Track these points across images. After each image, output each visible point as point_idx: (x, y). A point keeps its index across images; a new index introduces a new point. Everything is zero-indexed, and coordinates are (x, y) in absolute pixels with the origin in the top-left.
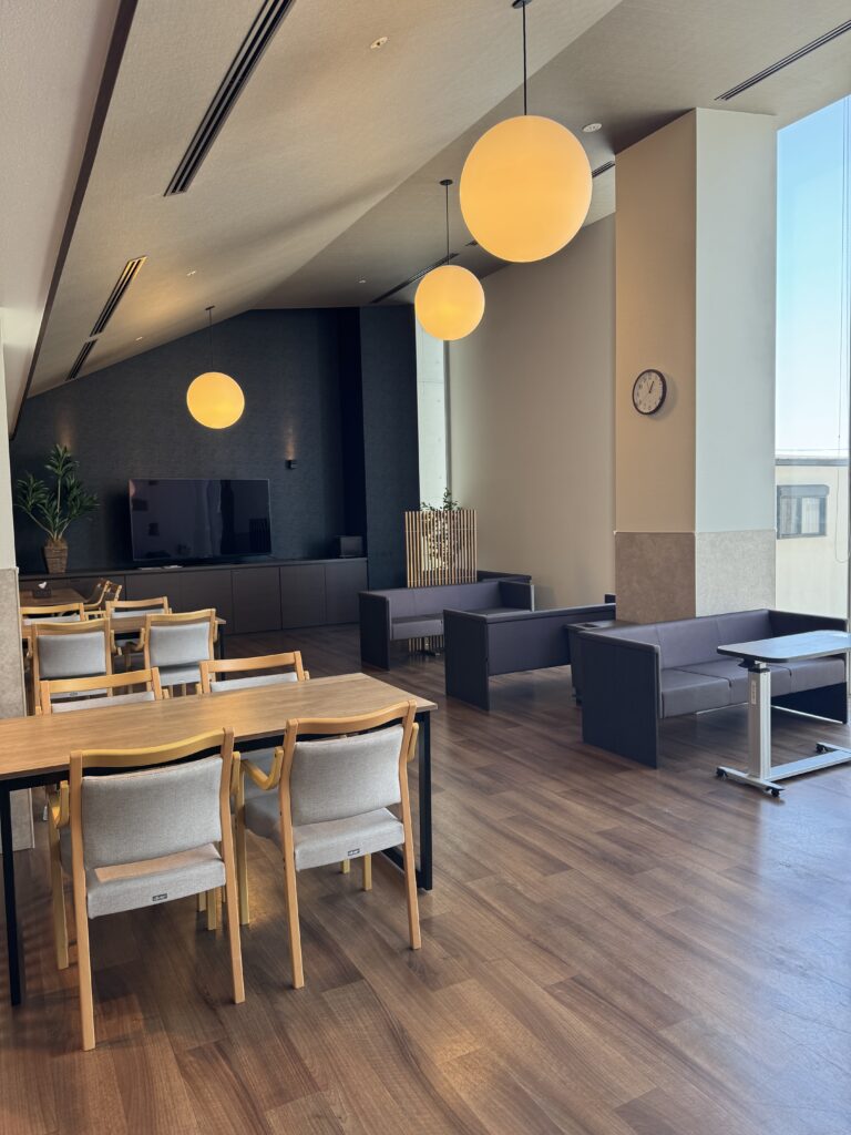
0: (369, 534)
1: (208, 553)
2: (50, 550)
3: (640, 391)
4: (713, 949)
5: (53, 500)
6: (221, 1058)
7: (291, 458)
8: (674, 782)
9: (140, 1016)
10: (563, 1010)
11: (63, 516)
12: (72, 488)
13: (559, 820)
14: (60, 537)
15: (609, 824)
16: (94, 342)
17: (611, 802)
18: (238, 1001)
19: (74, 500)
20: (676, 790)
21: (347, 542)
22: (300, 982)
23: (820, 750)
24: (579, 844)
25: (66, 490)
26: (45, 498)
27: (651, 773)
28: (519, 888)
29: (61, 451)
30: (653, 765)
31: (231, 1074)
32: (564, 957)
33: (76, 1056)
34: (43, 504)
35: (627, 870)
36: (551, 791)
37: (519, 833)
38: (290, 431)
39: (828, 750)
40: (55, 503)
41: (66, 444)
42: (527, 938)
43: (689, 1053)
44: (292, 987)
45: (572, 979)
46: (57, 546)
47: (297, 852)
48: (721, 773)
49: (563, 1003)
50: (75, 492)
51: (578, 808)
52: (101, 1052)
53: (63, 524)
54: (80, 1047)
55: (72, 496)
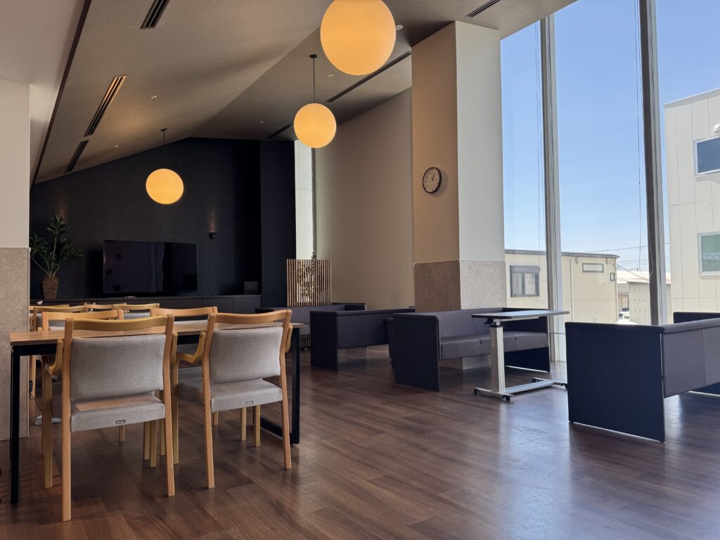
0: (263, 279)
1: (154, 290)
2: (46, 284)
3: (427, 180)
4: (470, 461)
5: (51, 251)
6: (158, 520)
7: (213, 231)
8: (449, 397)
9: (103, 505)
10: (380, 489)
11: (57, 261)
12: (64, 244)
13: (379, 414)
14: (53, 275)
15: (410, 414)
16: (86, 142)
17: (411, 406)
18: (170, 495)
19: (66, 251)
20: (450, 400)
21: (249, 285)
22: (212, 484)
23: (534, 381)
24: (391, 423)
25: (60, 246)
26: (45, 249)
27: (436, 393)
28: (354, 441)
29: (58, 219)
30: (437, 390)
31: (165, 526)
32: (380, 468)
33: (57, 524)
34: (43, 253)
35: (420, 432)
36: (375, 402)
37: (355, 420)
38: (213, 215)
39: (538, 381)
40: (51, 253)
41: (61, 216)
42: (359, 461)
43: (455, 502)
44: (207, 488)
45: (386, 477)
46: (51, 281)
47: (212, 400)
48: (476, 391)
49: (379, 486)
50: (66, 247)
51: (393, 409)
52: (75, 522)
53: (56, 267)
54: (60, 519)
55: (63, 250)
